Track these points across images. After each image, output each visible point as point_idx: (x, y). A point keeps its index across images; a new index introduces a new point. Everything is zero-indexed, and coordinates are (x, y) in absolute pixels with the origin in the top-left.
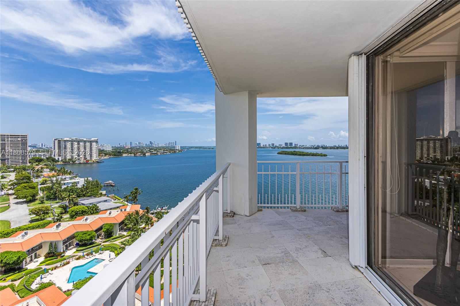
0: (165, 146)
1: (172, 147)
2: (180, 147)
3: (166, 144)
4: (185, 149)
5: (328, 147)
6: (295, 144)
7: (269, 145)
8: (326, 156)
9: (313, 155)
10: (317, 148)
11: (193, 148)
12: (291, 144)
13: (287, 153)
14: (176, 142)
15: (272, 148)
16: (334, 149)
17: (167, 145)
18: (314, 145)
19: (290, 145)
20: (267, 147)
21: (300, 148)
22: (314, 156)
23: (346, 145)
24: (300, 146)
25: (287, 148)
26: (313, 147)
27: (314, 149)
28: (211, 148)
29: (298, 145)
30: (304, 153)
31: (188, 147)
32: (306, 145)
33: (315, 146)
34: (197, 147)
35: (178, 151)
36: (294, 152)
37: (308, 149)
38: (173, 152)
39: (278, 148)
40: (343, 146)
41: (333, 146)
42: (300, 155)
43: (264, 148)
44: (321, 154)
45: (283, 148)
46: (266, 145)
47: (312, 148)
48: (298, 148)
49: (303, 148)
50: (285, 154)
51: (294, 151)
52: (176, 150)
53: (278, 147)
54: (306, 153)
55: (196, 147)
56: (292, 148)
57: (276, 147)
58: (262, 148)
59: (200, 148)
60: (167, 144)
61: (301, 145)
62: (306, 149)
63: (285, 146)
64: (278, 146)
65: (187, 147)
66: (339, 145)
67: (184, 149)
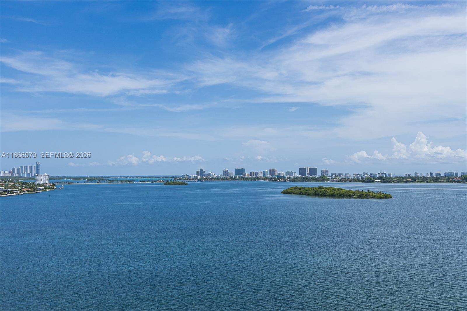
0: (10, 175)
1: (30, 178)
2: (47, 178)
3: (14, 170)
4: (61, 182)
5: (393, 178)
6: (322, 172)
7: (264, 172)
8: (388, 198)
9: (362, 195)
10: (370, 179)
11: (83, 180)
12: (313, 171)
13: (303, 191)
14: (38, 166)
15: (270, 179)
16: (406, 182)
17: (16, 174)
18: (364, 174)
19: (309, 174)
20: (259, 178)
21: (332, 180)
22: (364, 197)
23: (431, 174)
24: (333, 174)
25: (304, 180)
26: (360, 178)
27: (363, 182)
28: (126, 181)
29: (330, 174)
30: (342, 192)
31: (70, 178)
32: (346, 174)
33: (366, 176)
34: (91, 177)
35: (41, 188)
36: (320, 190)
37: (350, 181)
38: (28, 191)
39: (285, 179)
40: (424, 175)
41: (403, 175)
42: (333, 196)
43: (251, 179)
44: (378, 193)
45: (296, 179)
46: (257, 173)
47: (360, 181)
48: (328, 180)
49: (340, 181)
50: (300, 194)
51: (319, 188)
52: (39, 185)
53: (283, 177)
54: (346, 191)
55: (90, 179)
56: (316, 180)
57: (279, 177)
58: (247, 179)
59: (100, 179)
60: (16, 172)
61: (335, 174)
62: (345, 181)
63: (299, 176)
64: (285, 175)
65: (67, 178)
66: (416, 174)
67: (58, 182)
